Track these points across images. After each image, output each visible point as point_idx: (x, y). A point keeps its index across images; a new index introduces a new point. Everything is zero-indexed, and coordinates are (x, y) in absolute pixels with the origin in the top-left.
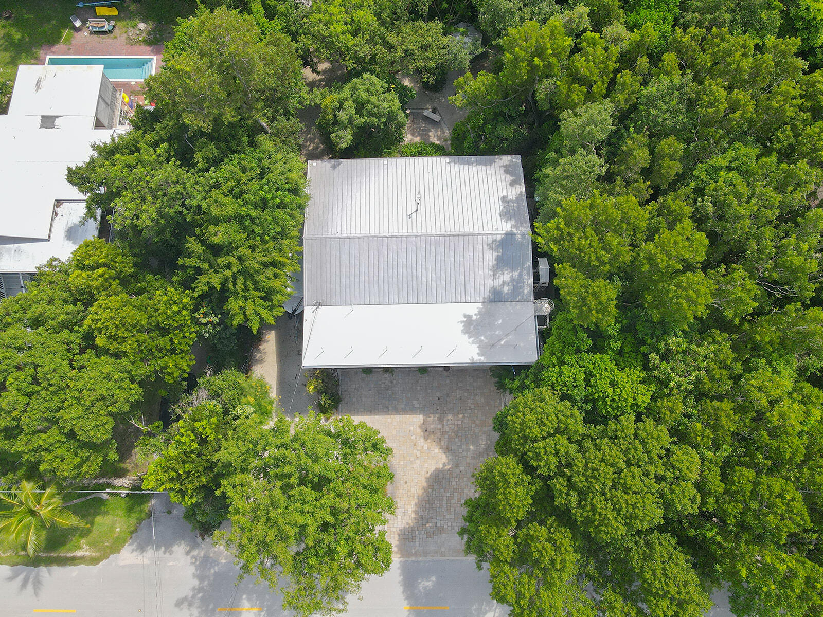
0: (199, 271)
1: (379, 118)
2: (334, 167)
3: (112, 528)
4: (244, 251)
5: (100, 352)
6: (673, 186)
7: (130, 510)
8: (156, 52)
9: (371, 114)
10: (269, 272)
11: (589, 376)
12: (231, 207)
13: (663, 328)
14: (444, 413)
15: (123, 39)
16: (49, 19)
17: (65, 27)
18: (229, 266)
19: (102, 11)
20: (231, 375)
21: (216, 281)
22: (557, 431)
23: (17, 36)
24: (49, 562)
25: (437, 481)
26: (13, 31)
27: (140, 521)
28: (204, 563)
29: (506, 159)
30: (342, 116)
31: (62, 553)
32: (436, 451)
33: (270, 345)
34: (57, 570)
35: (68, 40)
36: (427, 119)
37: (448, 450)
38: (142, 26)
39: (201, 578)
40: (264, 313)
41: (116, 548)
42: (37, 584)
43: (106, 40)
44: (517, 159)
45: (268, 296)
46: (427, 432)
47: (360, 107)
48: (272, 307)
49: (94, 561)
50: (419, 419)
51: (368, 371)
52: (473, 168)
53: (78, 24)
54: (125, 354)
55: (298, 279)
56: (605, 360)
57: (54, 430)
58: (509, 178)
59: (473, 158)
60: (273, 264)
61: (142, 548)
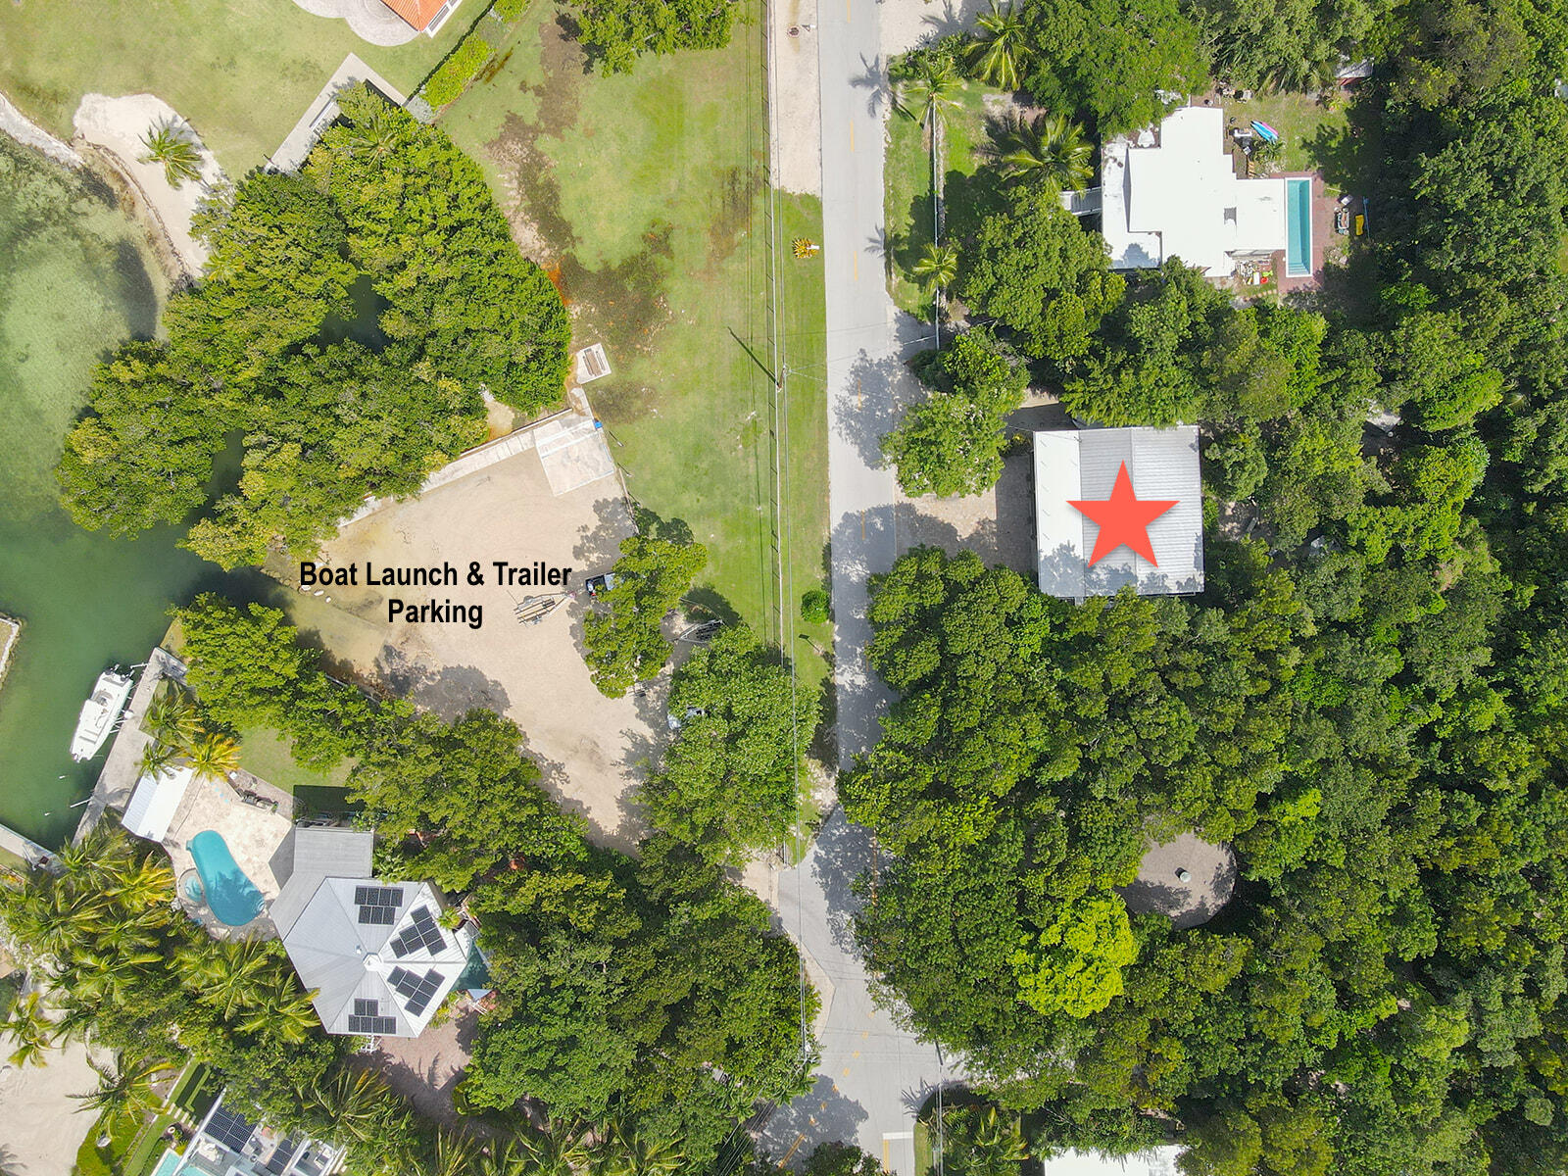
0: (1102, 362)
1: (1232, 479)
2: (1192, 446)
3: (910, 297)
4: (1117, 390)
5: (1046, 302)
6: (1166, 682)
7: (923, 308)
8: (1317, 276)
9: (1234, 473)
10: (1103, 406)
11: (1036, 620)
12: (1147, 383)
13: (1067, 667)
14: (998, 537)
15: (1330, 244)
16: (1352, 171)
17: (1342, 189)
18: (1105, 381)
19: (1360, 220)
20: (1026, 376)
21: (1095, 374)
22: (1002, 597)
23: (1333, 144)
24: (887, 255)
25: (949, 531)
26: (1340, 138)
27: (916, 317)
28: (888, 365)
29: (1201, 580)
30: (1230, 452)
31: (894, 264)
32: (971, 531)
33: (1046, 400)
34: (883, 260)
35: (1327, 194)
36: (1249, 520)
37: (971, 538)
38: (1343, 260)
39: (879, 365)
40: (1073, 405)
41: (897, 302)
42: (872, 249)
43: (1329, 228)
44: (1200, 589)
45: (1086, 407)
46: (983, 523)
47: (1240, 465)
48: (1077, 409)
49: (888, 288)
50: (993, 517)
51: (1031, 478)
52: (1192, 554)
53: (1345, 201)
54: (1044, 319)
55: (1099, 425)
56: (1046, 630)
57: (995, 281)
58: (1183, 582)
59: (1201, 554)
60: (1109, 409)
61: (898, 320)
